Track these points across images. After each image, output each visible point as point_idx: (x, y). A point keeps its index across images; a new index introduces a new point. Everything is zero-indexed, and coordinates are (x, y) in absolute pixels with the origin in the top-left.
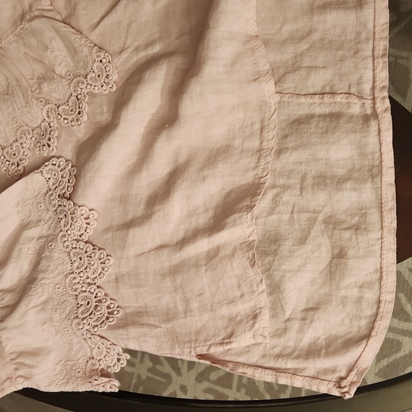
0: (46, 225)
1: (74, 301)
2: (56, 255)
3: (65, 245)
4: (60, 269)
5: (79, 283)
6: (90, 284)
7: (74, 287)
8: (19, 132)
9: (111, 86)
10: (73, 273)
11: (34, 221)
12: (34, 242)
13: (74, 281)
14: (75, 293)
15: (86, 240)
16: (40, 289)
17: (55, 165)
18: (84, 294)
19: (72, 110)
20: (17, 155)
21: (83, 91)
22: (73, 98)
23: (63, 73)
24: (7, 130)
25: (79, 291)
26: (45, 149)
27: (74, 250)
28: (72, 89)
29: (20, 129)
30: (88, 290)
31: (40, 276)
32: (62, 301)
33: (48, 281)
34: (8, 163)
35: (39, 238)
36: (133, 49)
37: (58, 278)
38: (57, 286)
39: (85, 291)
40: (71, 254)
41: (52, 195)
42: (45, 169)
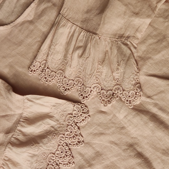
0: (59, 125)
1: (46, 166)
2: (53, 142)
3: (60, 141)
4: (51, 148)
5: (53, 160)
6: (57, 164)
7: (50, 160)
8: (78, 78)
9: (131, 105)
10: (54, 154)
11: (55, 118)
12: (49, 126)
13: (52, 158)
14: (49, 163)
15: (70, 148)
16: (37, 149)
17: (82, 108)
18: (52, 166)
19: (106, 96)
20: (68, 85)
21: (118, 94)
22: (111, 92)
23: (116, 77)
24: (74, 73)
25: (51, 163)
26: (81, 97)
27: (62, 147)
28: (114, 88)
29: (79, 78)
30: (54, 166)
31: (41, 144)
32: (41, 161)
33: (42, 149)
34: (62, 84)
35: (52, 127)
36: (154, 102)
37: (47, 151)
38: (44, 154)
39: (53, 166)
40: (60, 147)
41: (71, 117)
42: (77, 106)
